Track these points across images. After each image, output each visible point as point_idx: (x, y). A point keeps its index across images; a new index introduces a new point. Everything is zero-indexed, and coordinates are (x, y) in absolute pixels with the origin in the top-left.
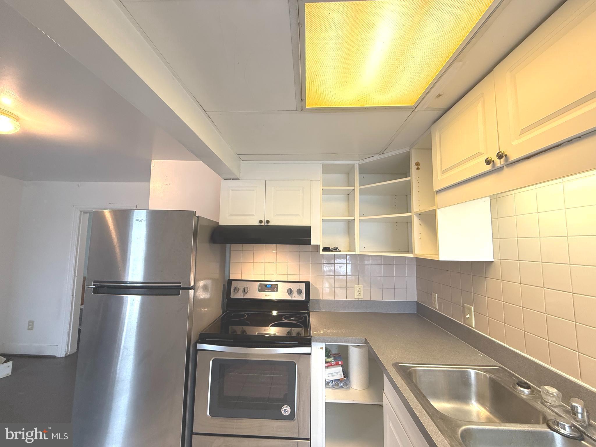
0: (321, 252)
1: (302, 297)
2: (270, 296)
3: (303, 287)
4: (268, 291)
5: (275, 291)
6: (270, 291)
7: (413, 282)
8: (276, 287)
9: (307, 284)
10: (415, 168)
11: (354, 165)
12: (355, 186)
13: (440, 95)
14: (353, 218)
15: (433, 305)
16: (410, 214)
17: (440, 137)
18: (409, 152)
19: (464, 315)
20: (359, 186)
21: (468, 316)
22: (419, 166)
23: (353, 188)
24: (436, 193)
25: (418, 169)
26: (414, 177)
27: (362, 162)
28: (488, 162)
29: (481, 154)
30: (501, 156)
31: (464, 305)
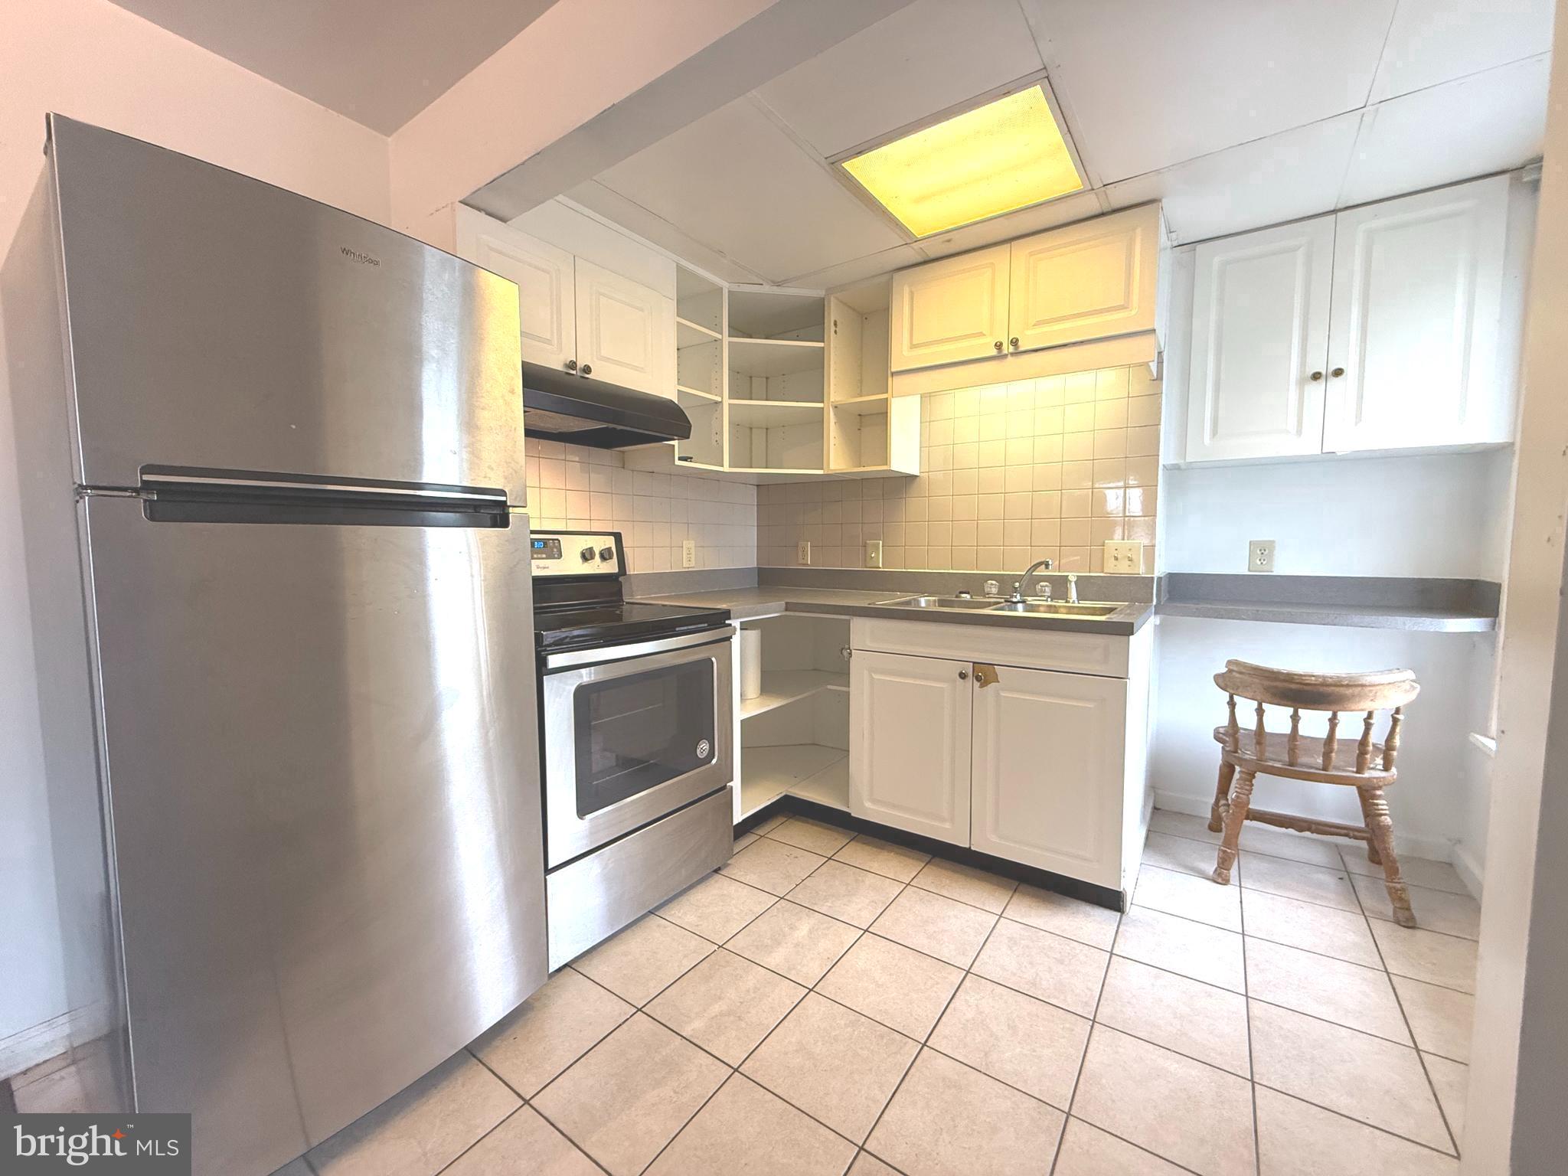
0: (678, 462)
1: (611, 567)
2: (548, 568)
3: (610, 542)
4: (539, 556)
5: (556, 556)
6: (544, 556)
7: (750, 536)
8: (556, 547)
9: (618, 537)
10: (833, 328)
11: (722, 288)
12: (722, 334)
13: (949, 241)
14: (719, 399)
15: (801, 561)
16: (820, 405)
17: (912, 294)
18: (824, 299)
19: (866, 557)
20: (729, 336)
21: (873, 555)
22: (836, 327)
23: (720, 336)
24: (893, 374)
25: (836, 332)
26: (832, 346)
27: (735, 288)
28: (999, 346)
29: (981, 334)
30: (1015, 342)
31: (866, 543)
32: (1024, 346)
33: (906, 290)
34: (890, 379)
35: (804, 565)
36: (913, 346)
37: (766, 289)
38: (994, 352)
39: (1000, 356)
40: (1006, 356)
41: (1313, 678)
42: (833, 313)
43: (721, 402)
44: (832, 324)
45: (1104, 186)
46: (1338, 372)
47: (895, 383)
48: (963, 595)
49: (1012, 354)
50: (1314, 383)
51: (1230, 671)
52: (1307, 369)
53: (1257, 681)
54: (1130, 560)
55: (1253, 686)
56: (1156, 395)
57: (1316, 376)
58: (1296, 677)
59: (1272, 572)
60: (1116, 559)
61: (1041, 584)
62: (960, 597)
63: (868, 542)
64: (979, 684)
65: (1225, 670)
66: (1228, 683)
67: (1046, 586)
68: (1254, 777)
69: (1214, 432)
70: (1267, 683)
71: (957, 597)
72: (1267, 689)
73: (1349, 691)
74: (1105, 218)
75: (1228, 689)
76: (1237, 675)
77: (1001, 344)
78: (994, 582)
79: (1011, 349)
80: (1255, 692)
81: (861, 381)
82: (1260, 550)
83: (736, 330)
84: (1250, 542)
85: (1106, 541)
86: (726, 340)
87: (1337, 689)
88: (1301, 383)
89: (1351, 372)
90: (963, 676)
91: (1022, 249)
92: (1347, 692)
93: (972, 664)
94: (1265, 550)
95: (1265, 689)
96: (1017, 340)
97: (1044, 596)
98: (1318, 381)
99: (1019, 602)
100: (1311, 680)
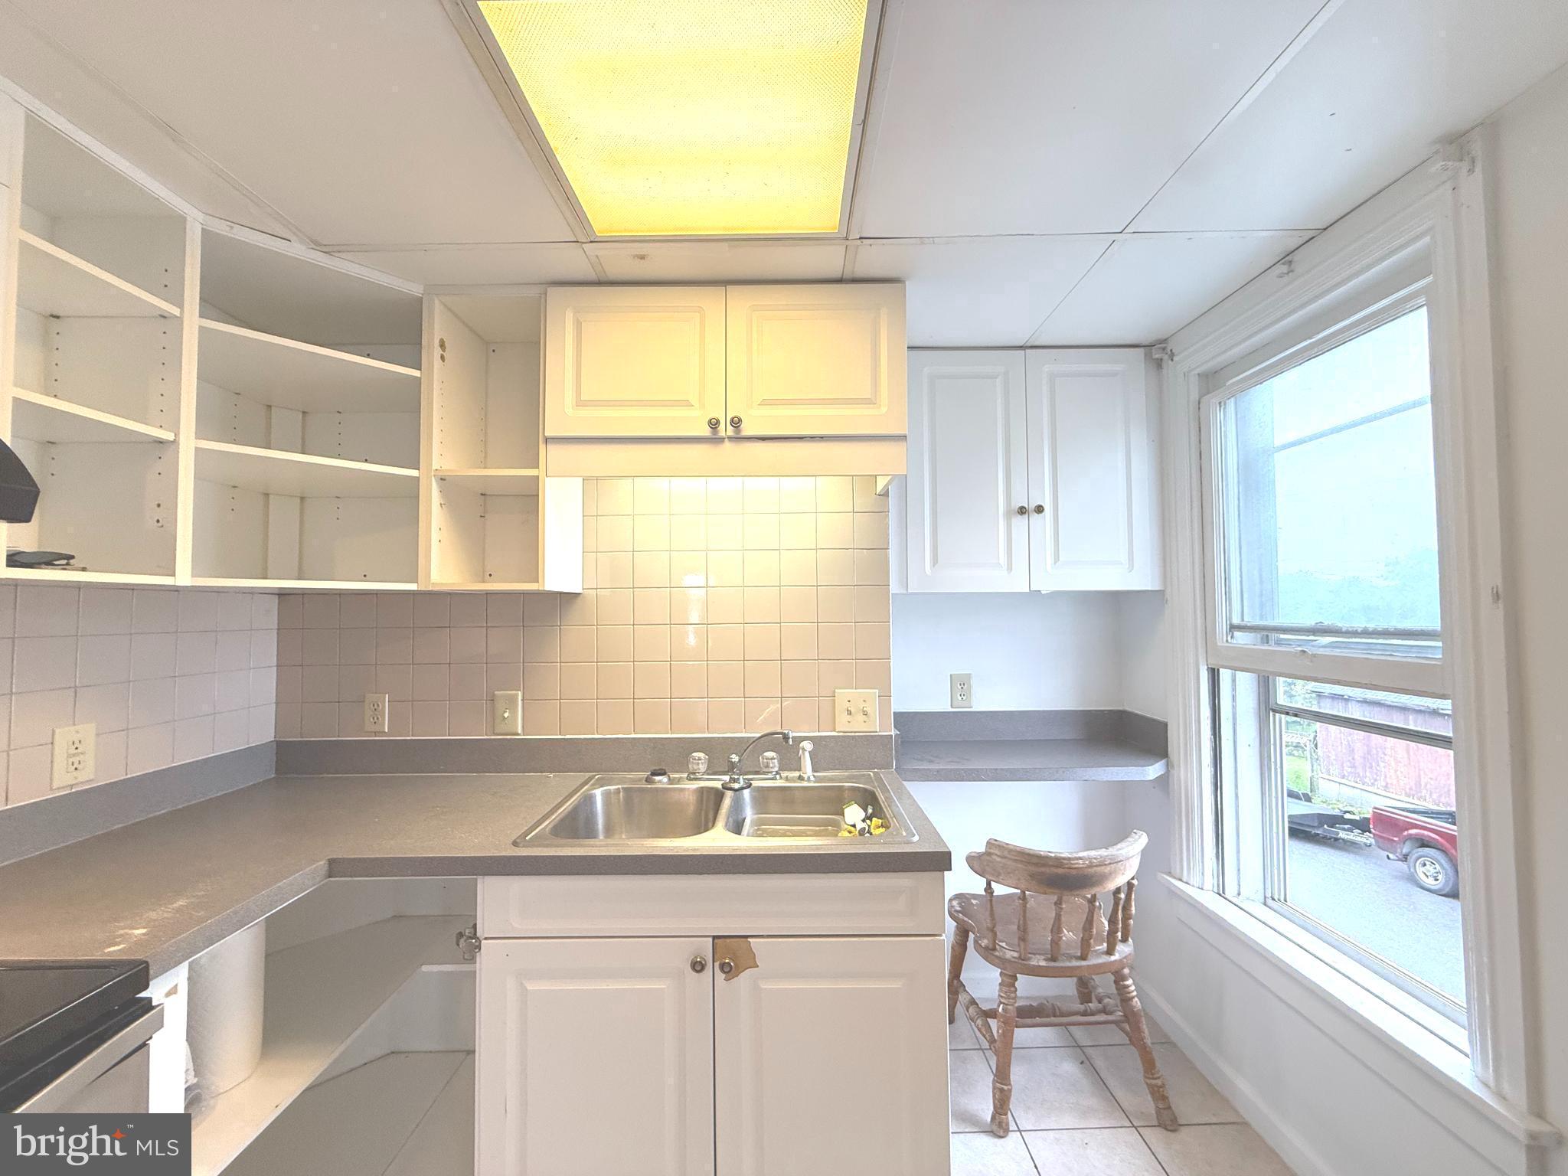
10: (438, 351)
11: (185, 219)
12: (181, 306)
13: (642, 257)
14: (170, 436)
15: (374, 728)
16: (414, 473)
17: (578, 325)
18: (420, 300)
19: (493, 716)
20: (201, 316)
21: (506, 715)
22: (444, 351)
23: (176, 311)
24: (547, 440)
25: (442, 358)
26: (435, 377)
27: (221, 228)
28: (714, 424)
29: (687, 404)
30: (736, 423)
31: (494, 695)
32: (747, 430)
33: (569, 316)
34: (542, 447)
35: (376, 733)
36: (580, 403)
37: (297, 250)
38: (706, 431)
39: (715, 439)
40: (721, 440)
41: (1081, 861)
42: (437, 327)
43: (175, 442)
44: (437, 342)
45: (861, 238)
46: (1040, 509)
47: (552, 455)
48: (657, 778)
49: (730, 438)
50: (1019, 516)
51: (987, 854)
52: (1013, 504)
53: (1020, 866)
54: (865, 714)
55: (1017, 872)
56: (884, 512)
57: (1022, 511)
58: (1065, 862)
59: (971, 707)
60: (849, 713)
61: (766, 754)
62: (653, 782)
63: (496, 692)
64: (724, 976)
65: (982, 849)
66: (987, 868)
67: (773, 759)
68: (1016, 979)
69: (935, 561)
70: (1032, 869)
71: (648, 780)
72: (1032, 876)
73: (1107, 870)
74: (843, 286)
75: (987, 876)
76: (999, 859)
77: (718, 422)
78: (701, 755)
79: (730, 431)
80: (1019, 879)
81: (485, 442)
82: (960, 684)
83: (215, 303)
84: (951, 675)
85: (836, 690)
86: (192, 322)
87: (1099, 869)
88: (1009, 514)
89: (1048, 508)
90: (698, 966)
91: (741, 301)
92: (1106, 871)
93: (711, 939)
94: (964, 684)
95: (1031, 876)
96: (740, 420)
97: (771, 772)
98: (1024, 516)
99: (742, 789)
100: (1079, 864)
